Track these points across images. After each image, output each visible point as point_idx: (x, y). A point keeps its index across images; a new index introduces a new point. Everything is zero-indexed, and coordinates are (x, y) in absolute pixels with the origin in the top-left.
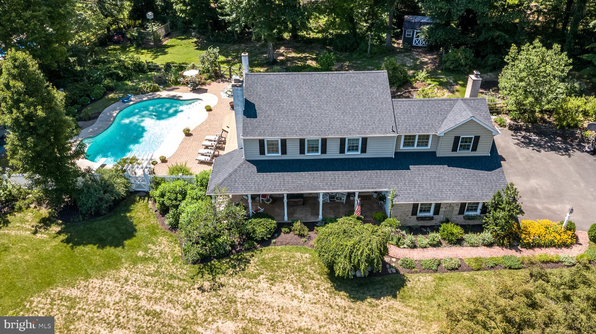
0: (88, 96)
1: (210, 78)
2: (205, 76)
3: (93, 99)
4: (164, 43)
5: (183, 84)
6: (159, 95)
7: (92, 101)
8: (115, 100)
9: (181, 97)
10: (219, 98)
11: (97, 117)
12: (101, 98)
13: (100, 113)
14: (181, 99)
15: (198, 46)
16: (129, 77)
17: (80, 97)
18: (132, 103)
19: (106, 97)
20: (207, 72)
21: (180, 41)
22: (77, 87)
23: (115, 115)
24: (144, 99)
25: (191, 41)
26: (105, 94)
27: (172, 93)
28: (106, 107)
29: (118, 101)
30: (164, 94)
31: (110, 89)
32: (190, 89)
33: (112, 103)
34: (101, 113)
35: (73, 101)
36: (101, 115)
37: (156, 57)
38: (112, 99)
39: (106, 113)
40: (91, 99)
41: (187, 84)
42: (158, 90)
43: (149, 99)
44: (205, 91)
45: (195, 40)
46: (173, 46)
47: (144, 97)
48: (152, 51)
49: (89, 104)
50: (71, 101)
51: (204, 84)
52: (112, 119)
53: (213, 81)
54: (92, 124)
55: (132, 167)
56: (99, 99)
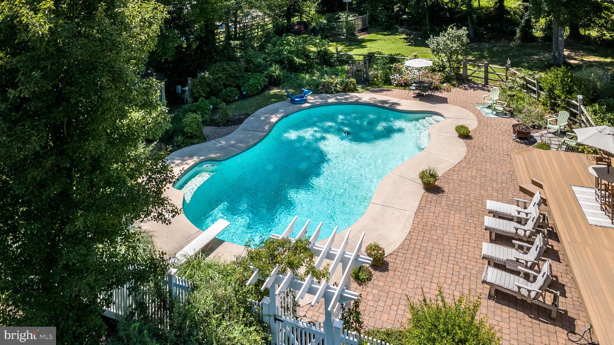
0: (239, 87)
1: (448, 79)
2: (438, 76)
3: (245, 93)
4: (360, 38)
5: (399, 85)
6: (357, 97)
7: (243, 97)
8: (279, 98)
9: (398, 104)
10: (477, 116)
11: (239, 121)
12: (258, 94)
13: (248, 115)
14: (398, 108)
15: (411, 42)
16: (308, 68)
17: (225, 86)
18: (307, 105)
19: (266, 93)
20: (440, 71)
21: (383, 36)
22: (224, 70)
23: (274, 119)
24: (330, 101)
25: (398, 37)
26: (267, 88)
27: (380, 97)
28: (261, 107)
29: (284, 100)
30: (366, 96)
31: (275, 82)
32: (412, 94)
33: (274, 102)
34: (250, 115)
35: (212, 91)
36: (251, 118)
37: (351, 50)
38: (275, 96)
39: (259, 117)
40: (241, 93)
41: (405, 85)
42: (354, 90)
43: (339, 103)
44: (444, 101)
45: (404, 36)
46: (374, 40)
47: (329, 98)
48: (343, 44)
49: (236, 100)
50: (208, 90)
51: (437, 89)
52: (267, 128)
53: (454, 86)
54: (227, 134)
55: (294, 285)
56: (254, 95)
